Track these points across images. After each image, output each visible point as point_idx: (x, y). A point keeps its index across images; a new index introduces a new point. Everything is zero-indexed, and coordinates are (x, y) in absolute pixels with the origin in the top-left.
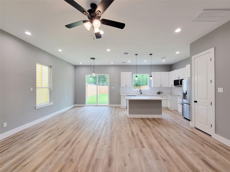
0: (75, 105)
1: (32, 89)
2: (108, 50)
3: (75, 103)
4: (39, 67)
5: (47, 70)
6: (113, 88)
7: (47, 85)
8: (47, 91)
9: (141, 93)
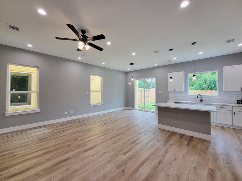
0: (126, 108)
1: (87, 93)
2: (134, 54)
3: (126, 106)
4: (92, 77)
5: (100, 79)
6: (160, 92)
7: (100, 89)
8: (99, 94)
9: (201, 101)
